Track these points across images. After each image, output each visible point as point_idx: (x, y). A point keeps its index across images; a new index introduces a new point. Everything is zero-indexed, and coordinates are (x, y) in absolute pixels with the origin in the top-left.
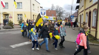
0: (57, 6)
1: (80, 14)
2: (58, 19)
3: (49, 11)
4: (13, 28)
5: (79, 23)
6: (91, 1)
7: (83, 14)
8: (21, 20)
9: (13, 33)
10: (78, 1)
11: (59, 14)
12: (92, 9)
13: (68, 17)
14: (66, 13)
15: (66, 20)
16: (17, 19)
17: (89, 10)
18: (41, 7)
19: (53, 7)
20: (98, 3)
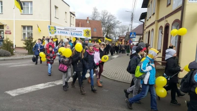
0: (104, 13)
1: (147, 30)
3: (88, 22)
4: (12, 54)
6: (169, 5)
7: (153, 30)
8: (29, 38)
9: (10, 65)
10: (145, 5)
11: (108, 28)
12: (170, 20)
13: (125, 34)
14: (122, 27)
15: (121, 40)
16: (21, 37)
17: (166, 22)
18: (71, 13)
19: (95, 13)
20: (182, 9)
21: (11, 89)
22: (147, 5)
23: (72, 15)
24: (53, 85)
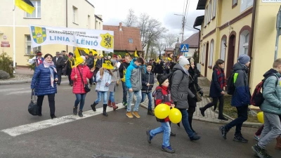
0: (144, 16)
1: (205, 41)
2: (145, 53)
3: (121, 30)
4: (12, 76)
5: (203, 65)
6: (235, 5)
7: (212, 40)
9: (11, 91)
10: (201, 5)
11: (150, 37)
12: (237, 27)
13: (173, 46)
14: (169, 36)
15: (169, 55)
16: (24, 51)
17: (231, 30)
18: (96, 17)
19: (131, 17)
20: (253, 11)
21: (10, 126)
22: (205, 5)
23: (97, 19)
24: (71, 120)
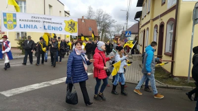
0: (100, 12)
1: (142, 29)
2: (101, 37)
3: (83, 21)
5: (141, 46)
6: (163, 4)
7: (148, 28)
8: (23, 37)
10: (140, 4)
11: (103, 27)
12: (165, 19)
13: (120, 33)
14: (117, 26)
15: (117, 39)
16: (15, 36)
17: (161, 21)
18: (66, 12)
19: (90, 12)
20: (176, 7)
21: (5, 90)
22: (142, 4)
23: (66, 14)
24: (48, 85)
